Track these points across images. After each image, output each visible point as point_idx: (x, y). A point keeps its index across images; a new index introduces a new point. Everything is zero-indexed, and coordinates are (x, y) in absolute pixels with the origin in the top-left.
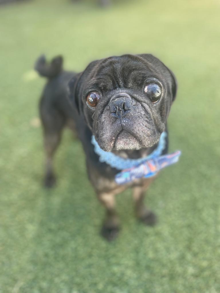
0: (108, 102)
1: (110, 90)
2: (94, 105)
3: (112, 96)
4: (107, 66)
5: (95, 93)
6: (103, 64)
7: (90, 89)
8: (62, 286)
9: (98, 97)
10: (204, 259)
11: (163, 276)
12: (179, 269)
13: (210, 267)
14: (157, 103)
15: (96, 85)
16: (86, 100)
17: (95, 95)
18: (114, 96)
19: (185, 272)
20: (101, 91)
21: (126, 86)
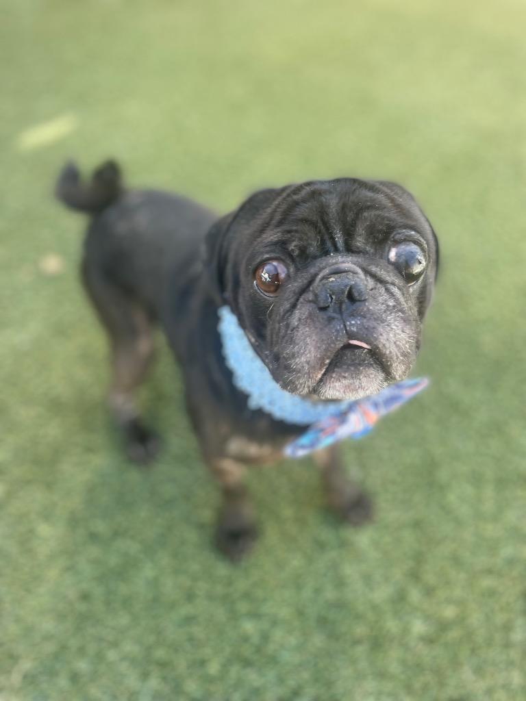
0: (311, 282)
1: (315, 258)
2: (272, 289)
3: (321, 270)
4: (304, 201)
5: (275, 263)
6: (295, 197)
7: (267, 253)
8: (124, 667)
9: (282, 271)
10: (449, 601)
11: (357, 642)
12: (392, 625)
13: (460, 620)
14: (414, 287)
15: (282, 244)
16: (254, 277)
17: (276, 268)
18: (327, 271)
19: (406, 631)
20: (293, 259)
21: (350, 249)
